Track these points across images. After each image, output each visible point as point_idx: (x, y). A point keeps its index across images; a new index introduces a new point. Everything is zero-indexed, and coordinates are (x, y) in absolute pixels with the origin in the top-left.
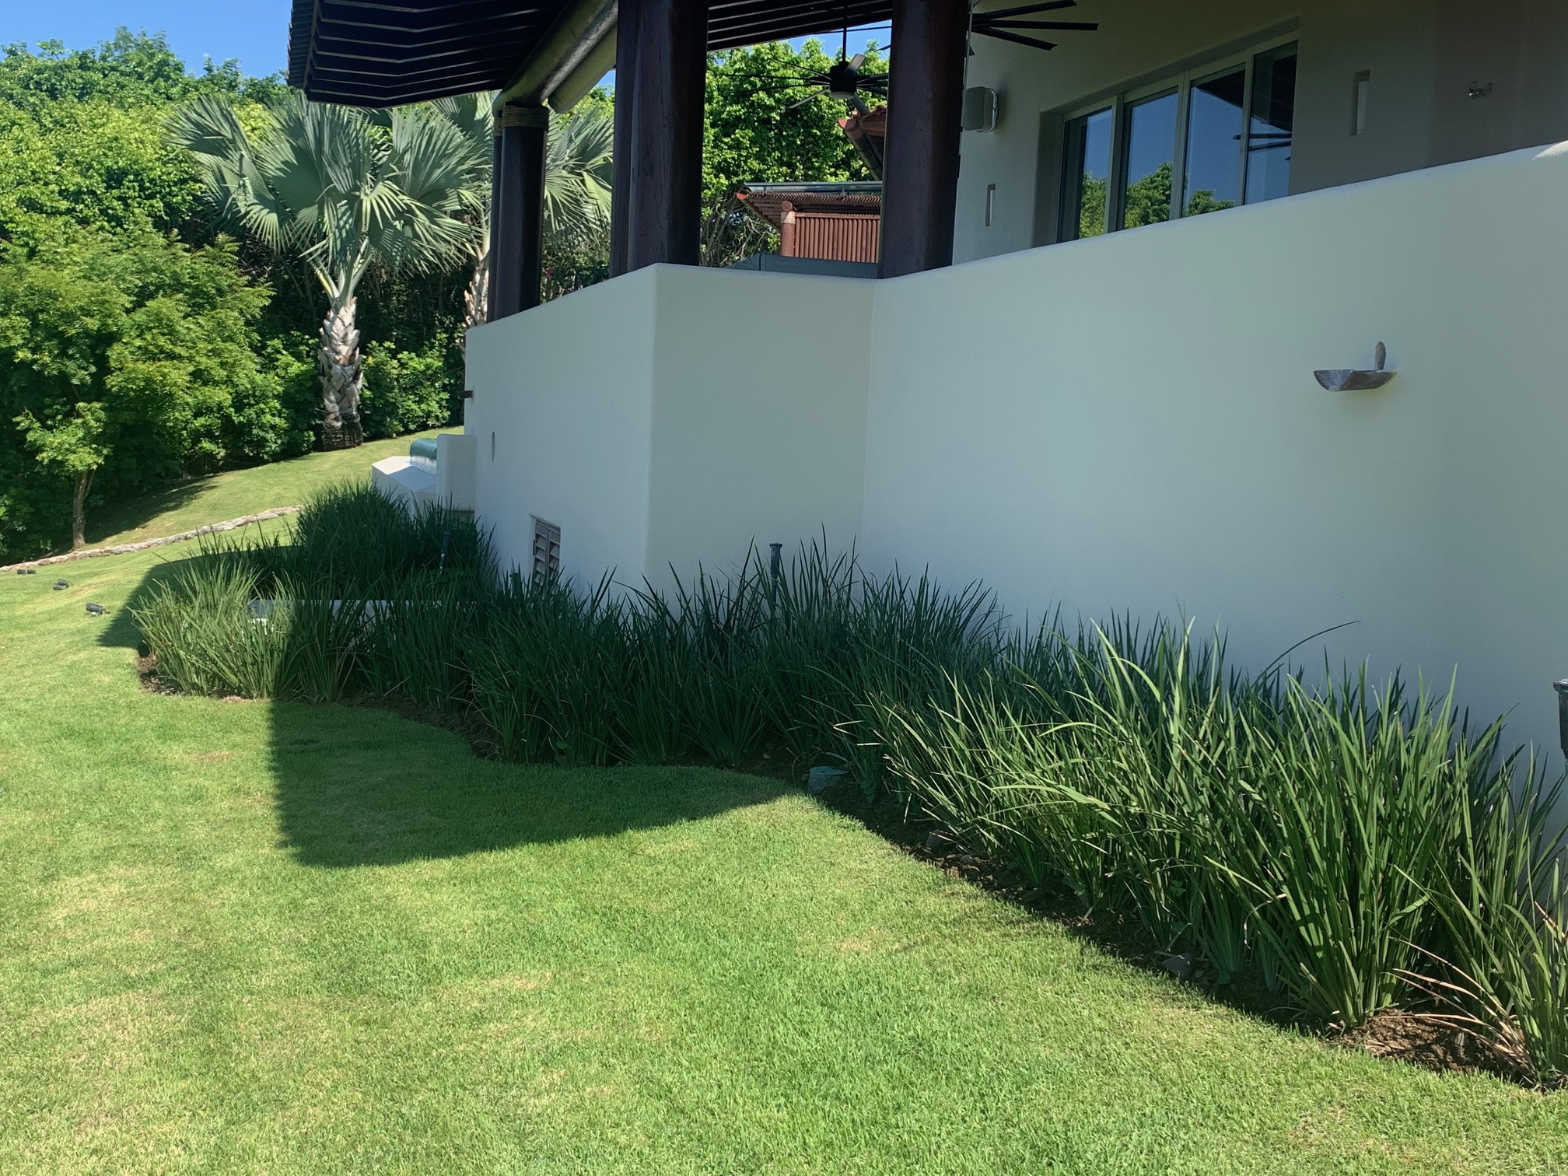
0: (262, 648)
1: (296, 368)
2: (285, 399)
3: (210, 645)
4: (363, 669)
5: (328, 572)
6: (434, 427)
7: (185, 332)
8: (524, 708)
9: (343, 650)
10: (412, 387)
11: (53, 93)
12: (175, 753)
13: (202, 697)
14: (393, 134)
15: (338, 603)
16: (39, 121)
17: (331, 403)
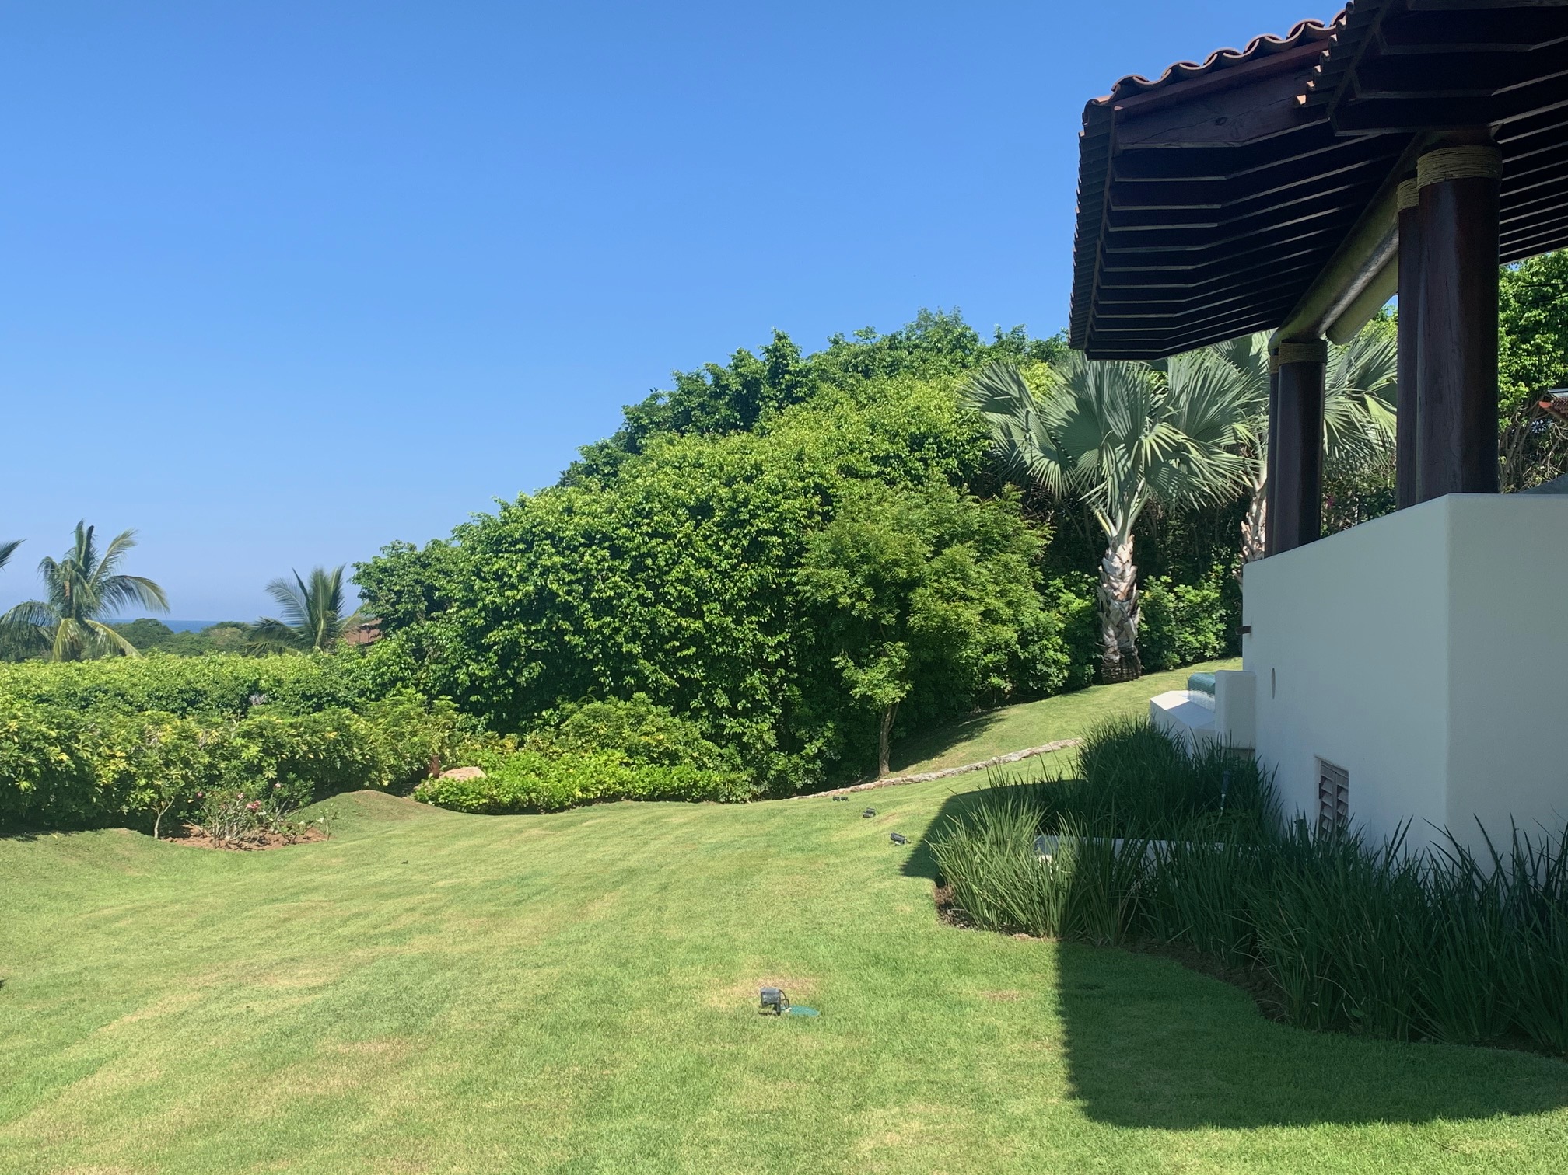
0: (1047, 888)
1: (1077, 604)
2: (1067, 635)
3: (1000, 882)
4: (1146, 914)
5: (1109, 810)
6: (1211, 659)
7: (977, 576)
8: (1315, 970)
9: (1125, 893)
10: (1188, 620)
11: (867, 373)
12: (969, 988)
13: (993, 933)
14: (1169, 377)
15: (1120, 842)
16: (856, 399)
17: (1110, 637)
